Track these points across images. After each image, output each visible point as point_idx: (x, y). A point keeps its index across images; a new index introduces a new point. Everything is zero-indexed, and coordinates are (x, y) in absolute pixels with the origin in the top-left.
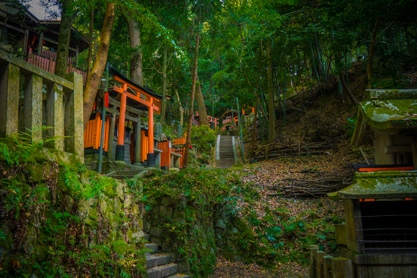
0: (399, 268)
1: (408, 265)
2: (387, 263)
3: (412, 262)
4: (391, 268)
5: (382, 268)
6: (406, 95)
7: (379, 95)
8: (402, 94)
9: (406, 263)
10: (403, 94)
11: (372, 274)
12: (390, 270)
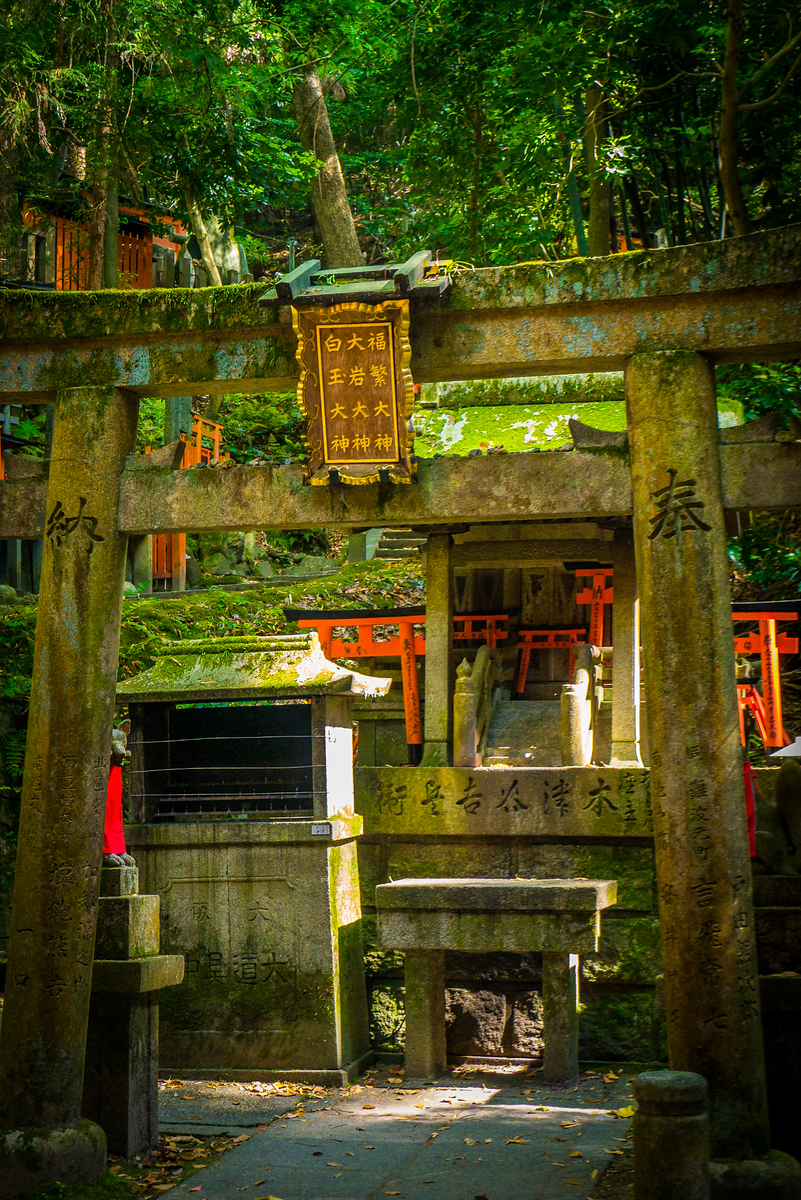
0: (210, 854)
1: (227, 845)
2: (184, 842)
3: (232, 840)
4: (195, 853)
5: (177, 853)
6: (521, 392)
7: (446, 393)
8: (508, 391)
9: (221, 840)
10: (512, 389)
11: (155, 865)
12: (191, 857)
